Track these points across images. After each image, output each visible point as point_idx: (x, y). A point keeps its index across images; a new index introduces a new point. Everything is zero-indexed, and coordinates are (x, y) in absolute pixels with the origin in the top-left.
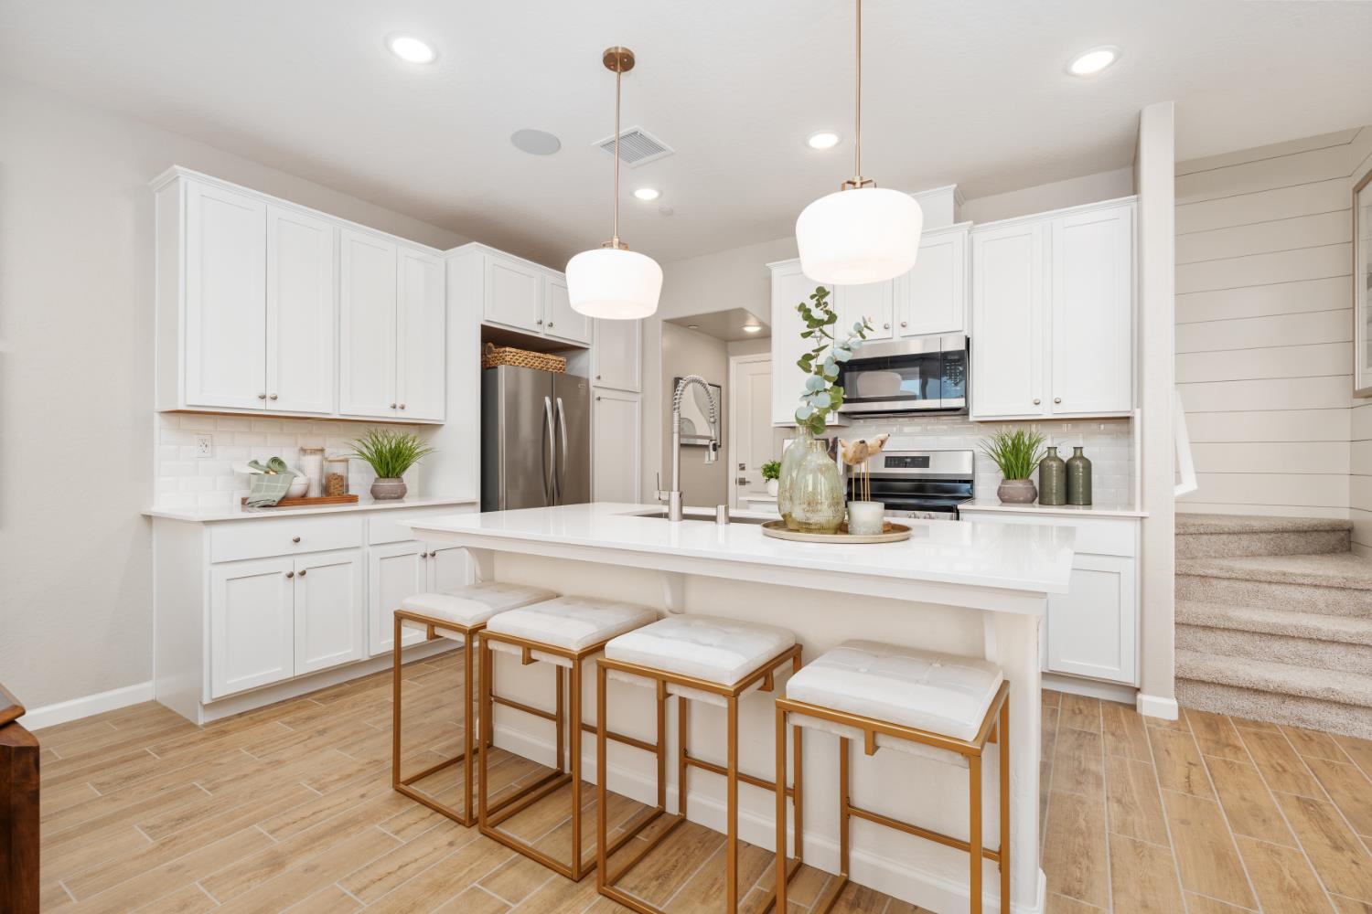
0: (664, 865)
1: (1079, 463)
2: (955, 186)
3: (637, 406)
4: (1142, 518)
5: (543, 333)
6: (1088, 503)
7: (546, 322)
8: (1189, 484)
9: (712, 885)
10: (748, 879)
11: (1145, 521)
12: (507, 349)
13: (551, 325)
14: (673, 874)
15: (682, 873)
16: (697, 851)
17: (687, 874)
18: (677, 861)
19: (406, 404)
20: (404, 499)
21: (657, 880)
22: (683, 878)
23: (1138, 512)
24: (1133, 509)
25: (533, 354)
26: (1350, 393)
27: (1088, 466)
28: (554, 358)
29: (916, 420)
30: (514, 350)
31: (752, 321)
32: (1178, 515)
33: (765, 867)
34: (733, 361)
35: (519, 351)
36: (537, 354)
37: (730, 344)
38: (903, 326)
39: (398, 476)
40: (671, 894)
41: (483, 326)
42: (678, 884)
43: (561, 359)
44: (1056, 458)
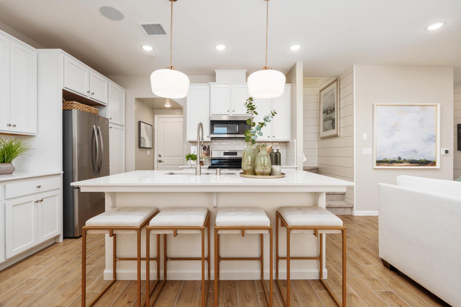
0: (227, 297)
1: (278, 154)
2: (246, 71)
3: (124, 131)
4: (296, 168)
5: (89, 97)
6: (280, 165)
7: (91, 92)
8: (305, 159)
9: (246, 296)
10: (254, 290)
11: (297, 168)
12: (74, 102)
13: (93, 94)
14: (232, 298)
15: (234, 297)
16: (232, 288)
17: (236, 297)
18: (229, 294)
19: (16, 125)
20: (13, 174)
21: (229, 302)
22: (236, 298)
23: (295, 166)
24: (294, 165)
25: (85, 106)
26: (319, 137)
27: (280, 155)
28: (94, 108)
29: (238, 141)
30: (77, 103)
31: (168, 103)
32: (304, 167)
33: (255, 285)
34: (156, 116)
35: (79, 103)
36: (87, 106)
37: (154, 110)
38: (233, 111)
39: (10, 162)
40: (237, 304)
41: (64, 91)
42: (236, 300)
43: (96, 109)
44: (274, 153)
